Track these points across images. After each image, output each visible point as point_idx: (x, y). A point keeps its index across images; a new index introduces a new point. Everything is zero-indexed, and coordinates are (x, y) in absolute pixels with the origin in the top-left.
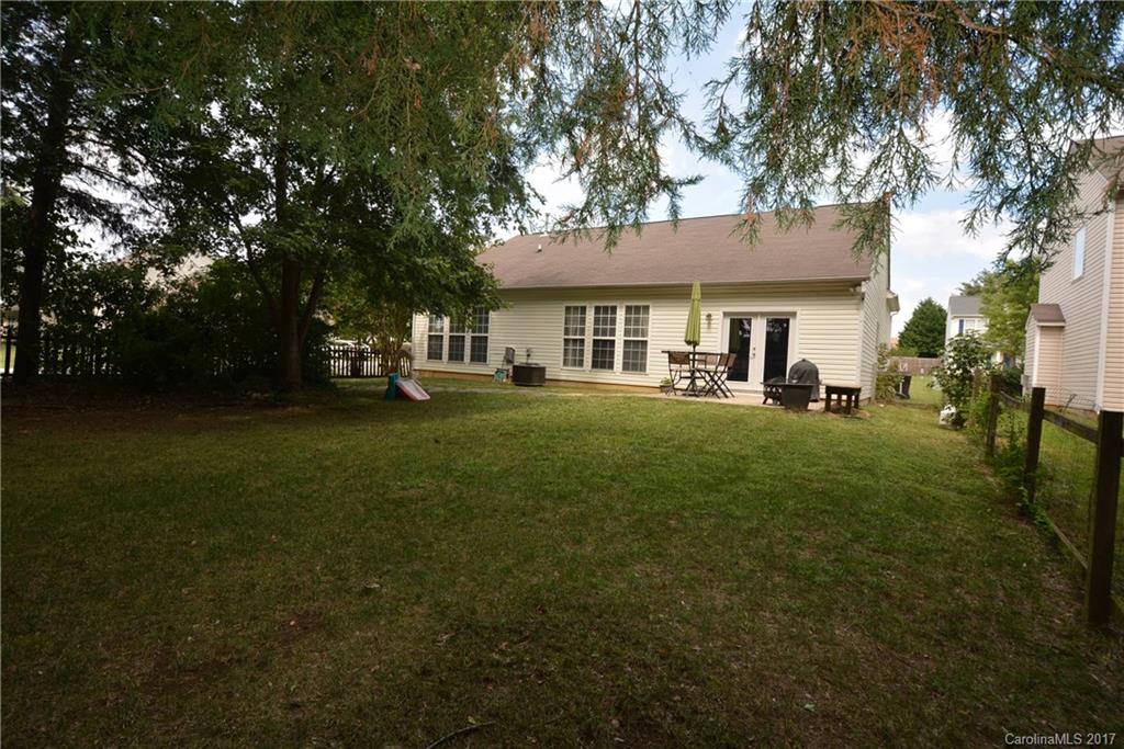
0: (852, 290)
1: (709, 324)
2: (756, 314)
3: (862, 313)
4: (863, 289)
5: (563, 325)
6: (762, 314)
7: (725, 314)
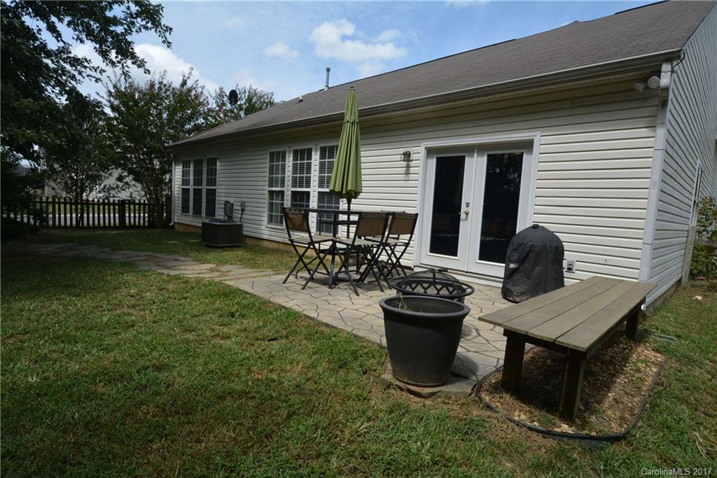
0: (640, 87)
1: (408, 167)
2: (471, 149)
3: (661, 132)
4: (665, 80)
5: (267, 174)
6: (480, 148)
7: (430, 152)
